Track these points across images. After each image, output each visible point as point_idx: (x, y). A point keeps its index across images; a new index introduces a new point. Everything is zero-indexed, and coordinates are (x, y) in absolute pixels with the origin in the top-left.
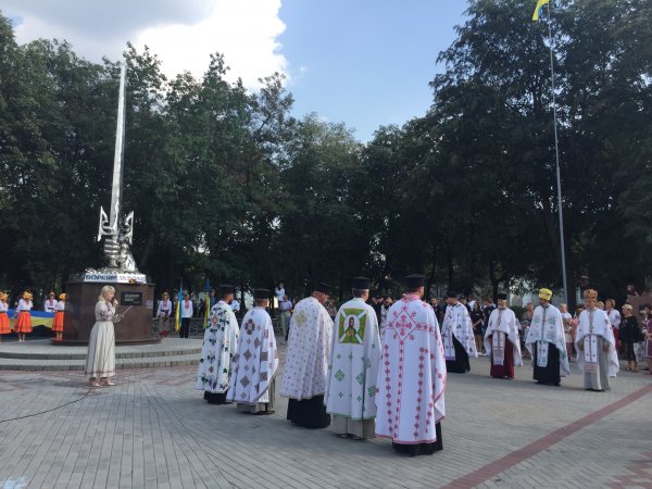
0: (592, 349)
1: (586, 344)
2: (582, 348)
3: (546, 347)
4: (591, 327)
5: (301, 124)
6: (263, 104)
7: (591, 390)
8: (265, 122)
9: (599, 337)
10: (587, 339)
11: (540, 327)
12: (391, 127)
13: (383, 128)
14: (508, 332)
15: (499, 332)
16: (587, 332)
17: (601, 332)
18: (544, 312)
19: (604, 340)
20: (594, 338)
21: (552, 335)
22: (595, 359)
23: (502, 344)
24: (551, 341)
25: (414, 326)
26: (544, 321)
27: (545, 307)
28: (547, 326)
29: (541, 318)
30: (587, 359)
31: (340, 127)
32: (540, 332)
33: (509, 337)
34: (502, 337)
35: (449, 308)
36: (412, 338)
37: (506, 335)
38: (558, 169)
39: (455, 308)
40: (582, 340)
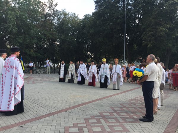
0: (115, 77)
1: (114, 75)
2: (113, 77)
3: (104, 76)
4: (116, 70)
5: (60, 12)
6: (48, 5)
7: (114, 89)
8: (49, 11)
9: (118, 73)
10: (114, 74)
11: (103, 70)
12: (89, 14)
13: (87, 15)
14: (94, 72)
15: (91, 72)
16: (114, 72)
17: (118, 72)
18: (104, 66)
19: (119, 74)
20: (116, 74)
21: (106, 73)
22: (116, 80)
23: (92, 76)
24: (105, 74)
25: (10, 67)
26: (104, 68)
27: (104, 64)
28: (105, 70)
29: (103, 68)
30: (114, 80)
31: (74, 14)
32: (103, 72)
33: (94, 73)
34: (92, 73)
35: (80, 65)
36: (9, 72)
37: (93, 73)
38: (125, 25)
39: (82, 65)
40: (113, 74)
